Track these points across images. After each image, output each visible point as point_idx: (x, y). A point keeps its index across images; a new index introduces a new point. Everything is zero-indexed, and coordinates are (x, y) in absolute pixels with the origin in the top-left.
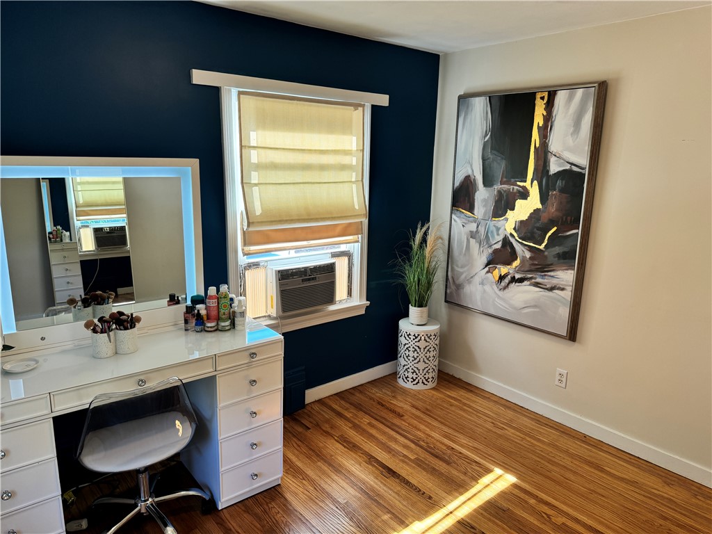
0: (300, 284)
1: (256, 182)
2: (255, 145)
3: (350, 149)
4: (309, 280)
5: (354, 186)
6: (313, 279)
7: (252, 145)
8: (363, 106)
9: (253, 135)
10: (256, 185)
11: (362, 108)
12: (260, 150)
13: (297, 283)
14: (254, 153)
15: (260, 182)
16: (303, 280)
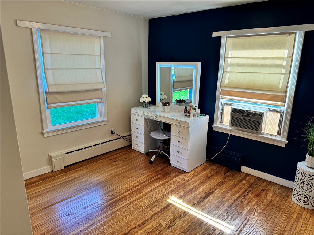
0: (240, 116)
1: (229, 71)
2: (231, 57)
3: (283, 56)
4: (245, 116)
5: (283, 76)
6: (248, 116)
7: (229, 56)
8: (295, 33)
9: (230, 53)
10: (228, 72)
11: (294, 34)
12: (232, 58)
13: (239, 116)
14: (229, 60)
15: (231, 71)
16: (242, 115)
